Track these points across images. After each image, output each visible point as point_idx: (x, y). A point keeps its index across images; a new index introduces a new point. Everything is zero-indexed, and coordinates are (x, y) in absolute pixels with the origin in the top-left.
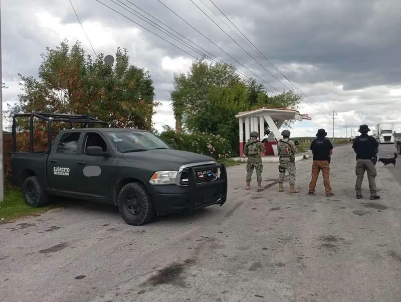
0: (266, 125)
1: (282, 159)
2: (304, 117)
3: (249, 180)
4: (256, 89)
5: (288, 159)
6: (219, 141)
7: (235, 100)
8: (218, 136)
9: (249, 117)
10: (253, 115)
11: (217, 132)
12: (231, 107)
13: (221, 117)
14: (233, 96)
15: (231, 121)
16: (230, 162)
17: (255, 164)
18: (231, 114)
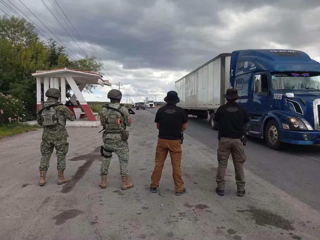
0: (68, 87)
1: (109, 136)
2: (106, 83)
3: (44, 169)
4: (57, 51)
5: (118, 136)
6: (10, 102)
7: (32, 58)
8: (10, 96)
9: (49, 77)
10: (54, 76)
11: (9, 91)
12: (27, 65)
13: (15, 75)
14: (30, 54)
15: (27, 81)
16: (24, 127)
17: (55, 143)
18: (27, 72)
